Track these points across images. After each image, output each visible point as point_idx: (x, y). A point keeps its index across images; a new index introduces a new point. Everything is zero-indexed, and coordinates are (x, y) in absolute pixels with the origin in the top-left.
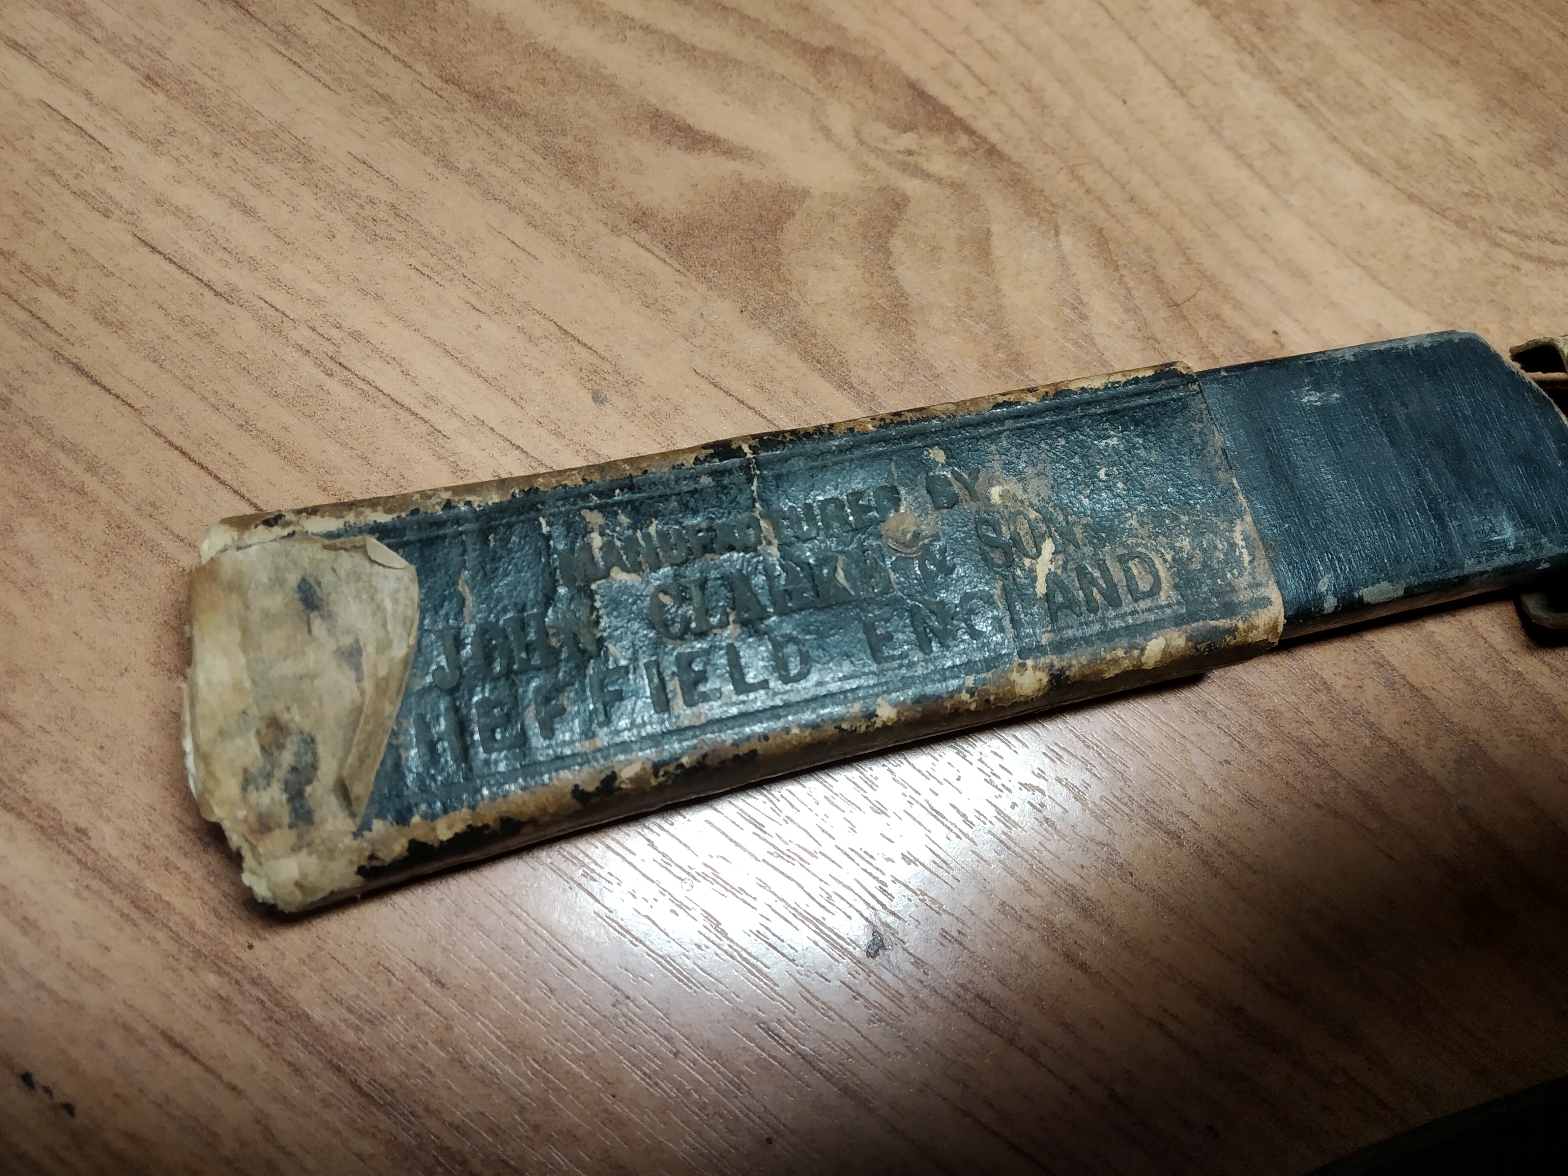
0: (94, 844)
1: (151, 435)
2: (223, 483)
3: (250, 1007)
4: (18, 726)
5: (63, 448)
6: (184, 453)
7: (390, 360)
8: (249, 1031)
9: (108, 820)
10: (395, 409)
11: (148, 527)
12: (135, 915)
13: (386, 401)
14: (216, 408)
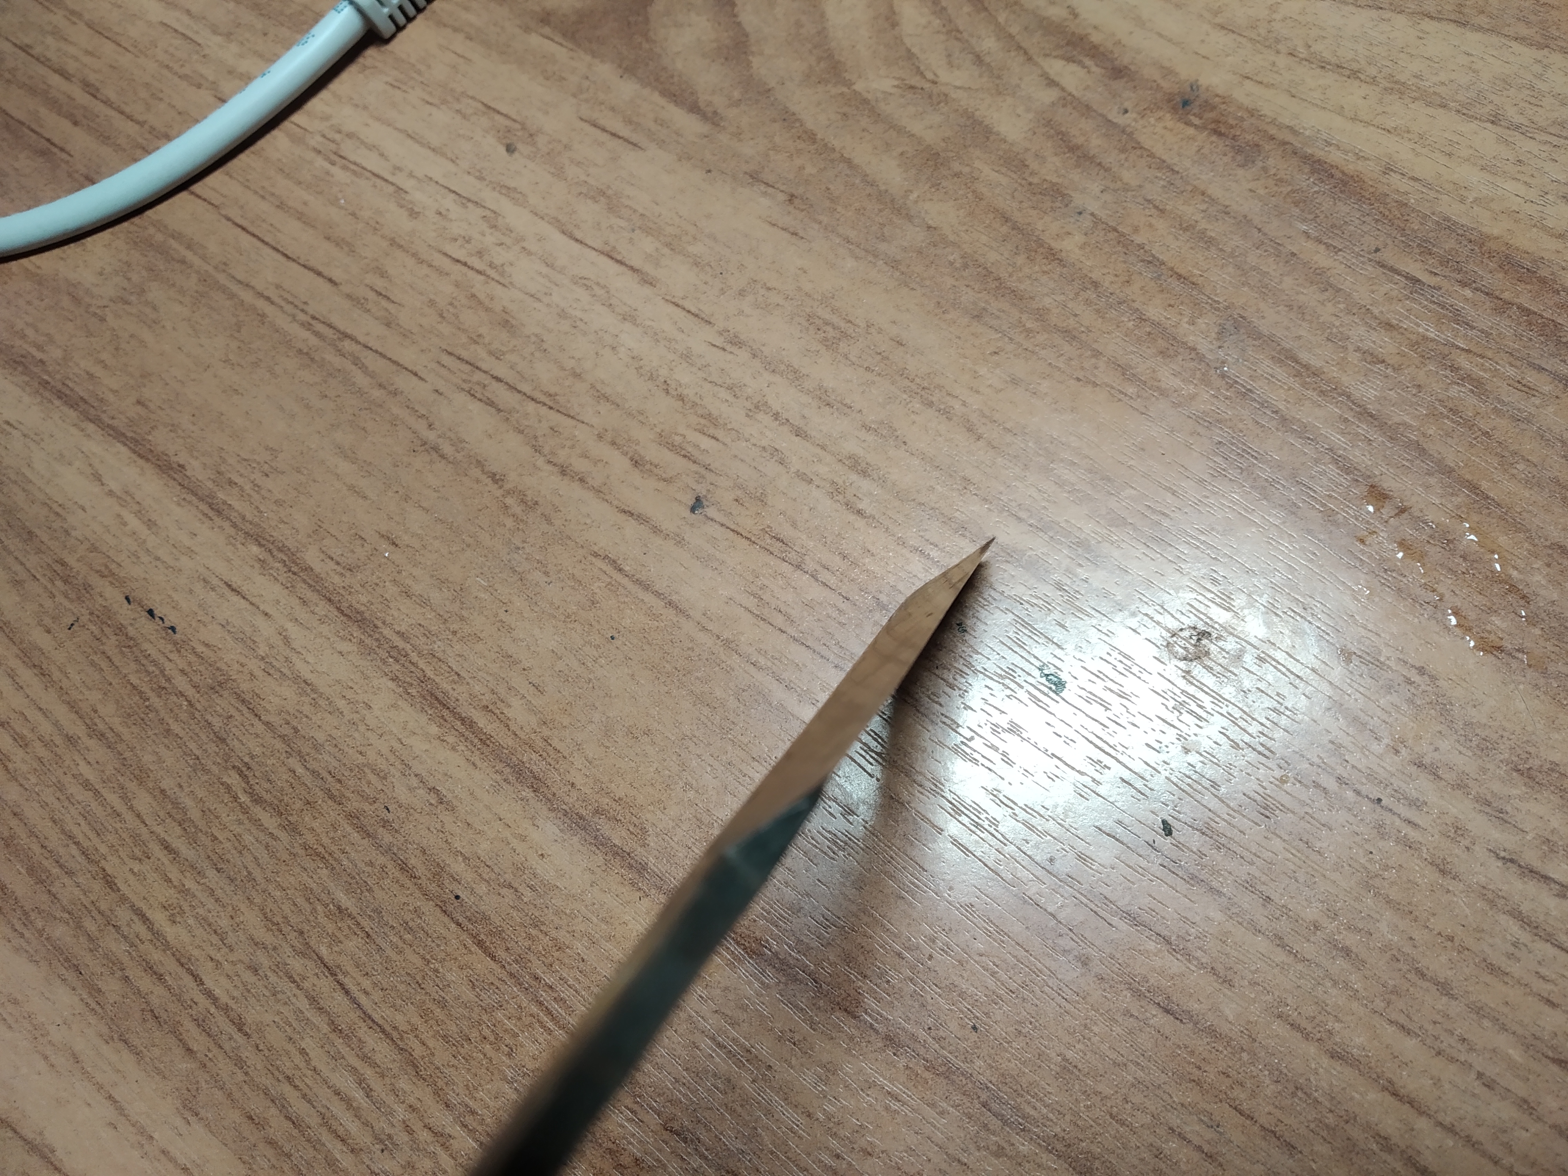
0: (188, 473)
1: (224, 221)
2: (267, 244)
3: (277, 565)
4: (147, 407)
5: (173, 237)
6: (244, 229)
7: (371, 147)
8: (276, 579)
9: (197, 458)
10: (374, 179)
11: (222, 278)
12: (211, 513)
13: (368, 175)
14: (263, 197)
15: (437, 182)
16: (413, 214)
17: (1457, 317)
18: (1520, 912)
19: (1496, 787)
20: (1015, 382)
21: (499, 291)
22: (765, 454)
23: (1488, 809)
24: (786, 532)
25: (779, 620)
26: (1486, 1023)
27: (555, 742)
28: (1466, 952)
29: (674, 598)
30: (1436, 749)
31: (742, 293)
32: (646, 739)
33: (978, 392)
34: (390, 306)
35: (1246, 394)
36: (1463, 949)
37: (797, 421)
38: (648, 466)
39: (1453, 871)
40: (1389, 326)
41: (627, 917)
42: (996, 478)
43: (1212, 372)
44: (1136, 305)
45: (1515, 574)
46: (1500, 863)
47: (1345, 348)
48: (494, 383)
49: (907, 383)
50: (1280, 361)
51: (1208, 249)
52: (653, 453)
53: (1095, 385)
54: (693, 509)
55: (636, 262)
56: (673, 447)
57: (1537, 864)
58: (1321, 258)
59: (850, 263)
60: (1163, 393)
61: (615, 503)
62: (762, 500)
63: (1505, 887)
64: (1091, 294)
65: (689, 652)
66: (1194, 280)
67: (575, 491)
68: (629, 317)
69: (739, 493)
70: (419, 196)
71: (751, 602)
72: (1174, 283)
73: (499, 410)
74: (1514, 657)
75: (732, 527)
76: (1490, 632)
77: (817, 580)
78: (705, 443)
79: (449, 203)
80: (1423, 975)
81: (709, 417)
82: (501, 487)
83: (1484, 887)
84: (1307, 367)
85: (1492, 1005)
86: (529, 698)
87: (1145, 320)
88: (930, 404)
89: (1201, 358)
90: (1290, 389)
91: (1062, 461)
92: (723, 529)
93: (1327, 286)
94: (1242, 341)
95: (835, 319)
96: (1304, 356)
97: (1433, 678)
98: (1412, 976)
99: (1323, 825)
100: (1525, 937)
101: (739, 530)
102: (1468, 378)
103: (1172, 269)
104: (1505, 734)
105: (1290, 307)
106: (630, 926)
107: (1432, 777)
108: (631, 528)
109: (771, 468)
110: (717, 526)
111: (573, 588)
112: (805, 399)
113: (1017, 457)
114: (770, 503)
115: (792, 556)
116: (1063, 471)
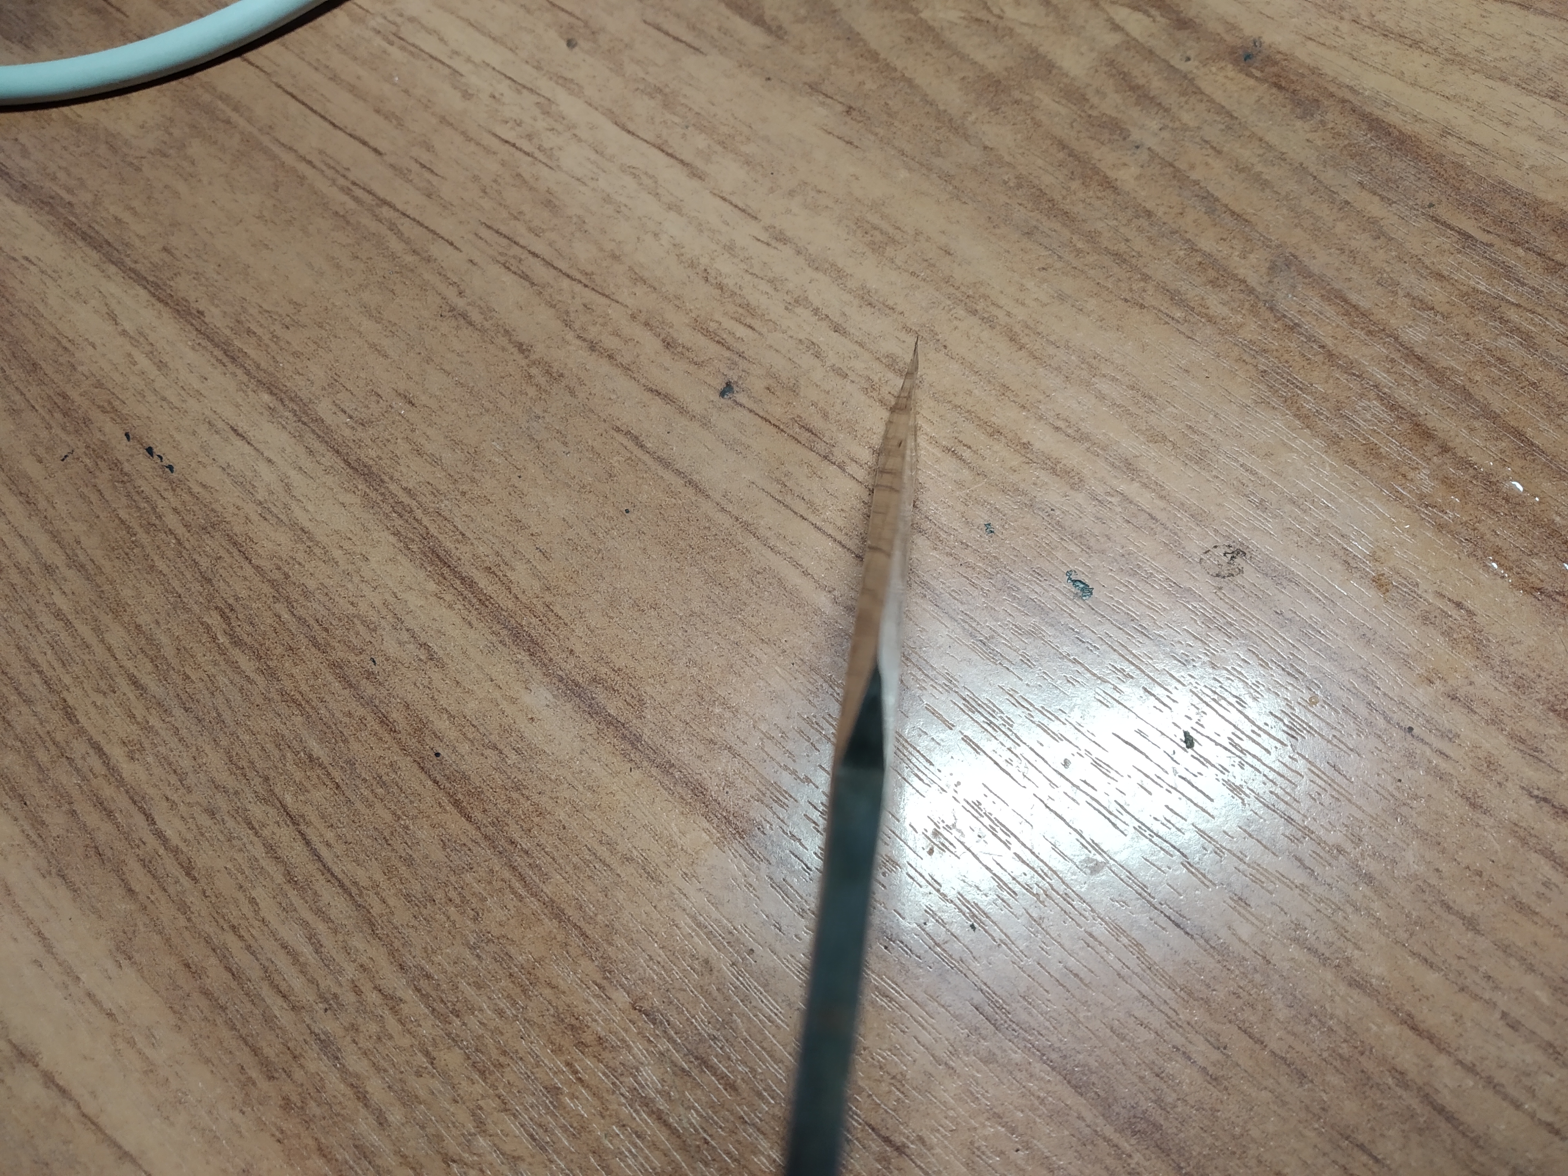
0: (207, 320)
1: (275, 88)
2: (315, 112)
3: (287, 414)
4: (172, 255)
5: (220, 98)
6: (293, 96)
7: (431, 32)
8: (284, 427)
9: (217, 306)
10: (431, 61)
11: (266, 140)
12: (225, 360)
13: (426, 56)
14: (316, 69)
15: (494, 69)
16: (467, 95)
17: (1508, 273)
18: (1553, 853)
19: (1531, 725)
20: (1062, 297)
21: (545, 172)
22: (801, 347)
23: (1522, 747)
24: (817, 422)
25: (801, 508)
26: (1513, 962)
27: (557, 609)
28: (1495, 888)
29: (696, 477)
30: (1471, 683)
31: (791, 193)
32: (653, 613)
33: (1023, 304)
34: (434, 180)
35: (1294, 327)
36: (1491, 884)
37: (837, 318)
38: (680, 349)
39: (1484, 806)
40: (1440, 276)
41: (615, 788)
42: (1036, 387)
43: (1261, 304)
44: (1188, 236)
45: (1558, 519)
46: (1533, 802)
47: (1395, 293)
48: (531, 258)
49: (951, 290)
50: (1329, 299)
51: (1263, 190)
52: (686, 336)
53: (1142, 306)
54: (722, 394)
55: (687, 157)
56: (707, 333)
58: (1375, 208)
59: (903, 174)
60: (1210, 320)
61: (643, 381)
62: (794, 390)
63: (1538, 826)
64: (1144, 222)
65: (706, 532)
66: (1248, 217)
67: (604, 367)
68: (674, 207)
69: (771, 382)
70: (474, 80)
71: (774, 488)
72: (1228, 219)
73: (533, 284)
74: (1554, 600)
75: (761, 414)
76: (1530, 574)
77: (844, 470)
78: (741, 331)
79: (503, 87)
80: (1449, 908)
81: (747, 307)
82: (526, 357)
83: (1516, 825)
84: (1355, 307)
85: (1520, 944)
86: (534, 563)
87: (1197, 251)
88: (974, 312)
89: (1252, 291)
90: (1338, 326)
91: (1104, 376)
92: (751, 415)
93: (1379, 234)
94: (1293, 278)
95: (884, 225)
96: (1354, 297)
97: (1471, 614)
98: (1437, 908)
99: (1351, 750)
100: (1556, 877)
101: (770, 418)
102: (1517, 330)
103: (1226, 206)
104: (1542, 674)
105: (1342, 251)
106: (618, 797)
107: (1466, 711)
108: (657, 406)
109: (806, 360)
110: (746, 412)
111: (590, 459)
112: (847, 297)
113: (1059, 369)
114: (802, 394)
115: (820, 447)
116: (1104, 386)
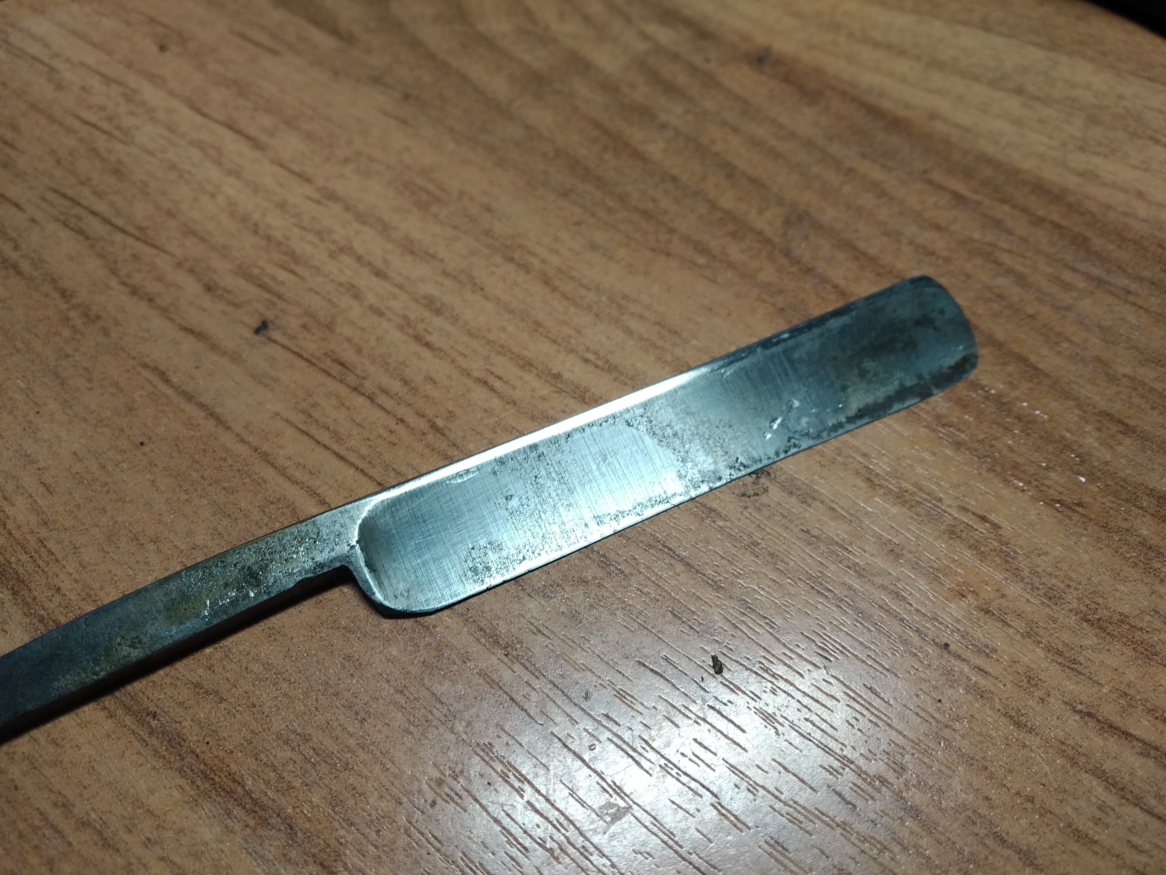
15: (88, 67)
16: (59, 87)
18: (1103, 771)
19: (1066, 637)
20: (594, 247)
21: (119, 147)
22: (341, 289)
23: (1061, 660)
24: (349, 356)
25: (326, 438)
27: (51, 545)
28: (1048, 815)
29: (218, 410)
30: (1003, 596)
31: (346, 161)
33: (558, 253)
34: (13, 154)
35: (809, 271)
36: (1045, 812)
37: (379, 264)
38: (220, 292)
39: (1029, 724)
40: (938, 228)
42: (567, 324)
43: (777, 252)
44: (709, 197)
45: (1068, 435)
46: (1077, 718)
47: (900, 242)
48: (90, 217)
49: (491, 241)
50: (839, 247)
51: (776, 160)
52: (228, 281)
53: (668, 255)
54: (257, 331)
55: (253, 132)
56: (249, 278)
57: (1116, 720)
58: (876, 173)
59: (451, 146)
60: (731, 265)
61: (179, 321)
62: (330, 327)
63: (1085, 743)
64: (670, 186)
65: (221, 463)
66: (763, 182)
67: (143, 308)
68: (236, 173)
69: (307, 320)
70: (68, 75)
71: (298, 419)
72: (745, 183)
73: (87, 238)
74: (1074, 511)
75: (294, 349)
76: (1049, 487)
77: (373, 402)
78: (283, 276)
79: (95, 82)
80: (1003, 841)
81: (292, 254)
82: (68, 302)
83: (1063, 743)
84: (864, 254)
86: (36, 498)
87: (718, 209)
88: (511, 260)
89: (769, 241)
90: (849, 269)
91: (632, 314)
92: (285, 351)
93: (881, 193)
94: (806, 230)
95: (431, 187)
96: (861, 245)
97: (996, 526)
98: (990, 842)
99: (888, 670)
100: (1111, 800)
101: (302, 352)
102: (1010, 271)
103: (744, 172)
104: (1071, 584)
105: (849, 207)
107: (1000, 625)
108: (188, 343)
109: (345, 301)
110: (278, 348)
111: (113, 395)
112: (389, 246)
113: (589, 308)
114: (338, 331)
115: (352, 379)
116: (633, 324)
